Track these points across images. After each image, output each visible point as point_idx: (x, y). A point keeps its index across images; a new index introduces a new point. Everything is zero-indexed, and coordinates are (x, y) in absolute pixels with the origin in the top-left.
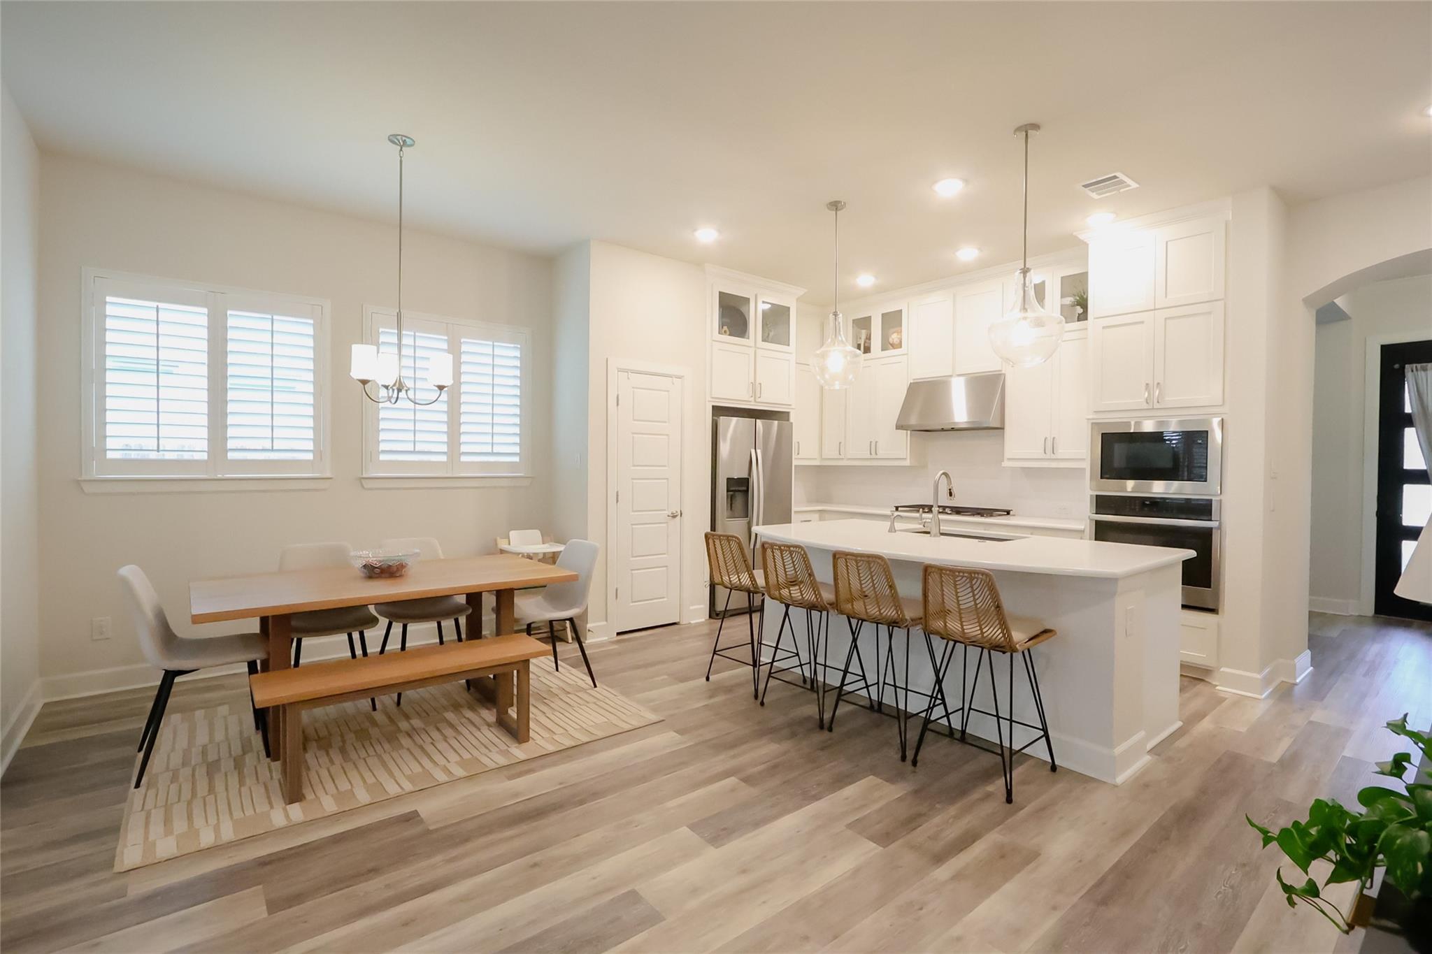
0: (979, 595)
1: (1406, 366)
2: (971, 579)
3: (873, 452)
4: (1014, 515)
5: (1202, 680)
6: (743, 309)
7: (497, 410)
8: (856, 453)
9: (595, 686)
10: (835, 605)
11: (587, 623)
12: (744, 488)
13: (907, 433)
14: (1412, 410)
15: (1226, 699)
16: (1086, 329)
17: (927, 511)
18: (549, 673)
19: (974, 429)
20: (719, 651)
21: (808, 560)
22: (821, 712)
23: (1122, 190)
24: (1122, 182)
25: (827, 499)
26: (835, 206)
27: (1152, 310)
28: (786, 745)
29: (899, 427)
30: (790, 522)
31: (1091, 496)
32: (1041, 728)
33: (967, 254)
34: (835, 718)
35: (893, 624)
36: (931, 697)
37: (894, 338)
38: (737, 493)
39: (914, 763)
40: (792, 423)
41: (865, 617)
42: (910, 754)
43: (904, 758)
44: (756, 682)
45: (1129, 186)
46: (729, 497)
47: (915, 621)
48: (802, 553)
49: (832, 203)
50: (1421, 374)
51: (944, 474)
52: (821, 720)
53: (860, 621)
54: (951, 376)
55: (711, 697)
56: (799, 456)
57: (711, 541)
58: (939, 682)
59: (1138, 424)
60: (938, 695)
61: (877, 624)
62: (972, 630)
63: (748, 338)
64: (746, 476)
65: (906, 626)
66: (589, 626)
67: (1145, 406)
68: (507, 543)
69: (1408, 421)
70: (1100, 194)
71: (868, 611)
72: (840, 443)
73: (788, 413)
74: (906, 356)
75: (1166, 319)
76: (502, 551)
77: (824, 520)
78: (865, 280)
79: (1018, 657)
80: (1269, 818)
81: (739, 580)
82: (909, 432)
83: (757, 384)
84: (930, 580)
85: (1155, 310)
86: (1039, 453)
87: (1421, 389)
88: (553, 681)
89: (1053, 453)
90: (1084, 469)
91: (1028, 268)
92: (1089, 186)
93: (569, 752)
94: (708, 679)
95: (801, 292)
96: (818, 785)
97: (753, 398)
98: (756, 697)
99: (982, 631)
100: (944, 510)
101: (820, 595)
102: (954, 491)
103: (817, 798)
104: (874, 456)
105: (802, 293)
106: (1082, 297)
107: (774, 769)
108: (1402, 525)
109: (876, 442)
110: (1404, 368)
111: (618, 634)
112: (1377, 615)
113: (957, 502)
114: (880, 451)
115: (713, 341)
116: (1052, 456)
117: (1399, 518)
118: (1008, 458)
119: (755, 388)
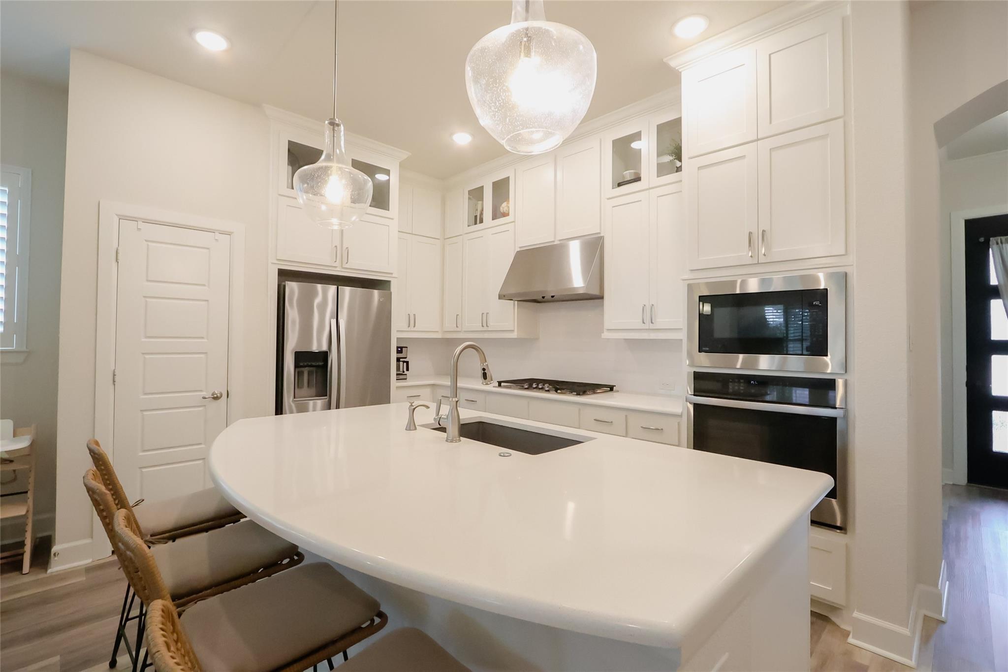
1: (991, 239)
3: (485, 325)
4: (618, 391)
8: (470, 325)
11: (53, 542)
12: (320, 363)
13: (513, 303)
14: (998, 281)
17: (526, 387)
27: (754, 141)
29: (502, 296)
31: (689, 373)
37: (503, 206)
38: (309, 369)
40: (394, 293)
50: (1006, 246)
54: (553, 242)
56: (415, 329)
59: (743, 283)
64: (323, 350)
66: (55, 548)
67: (749, 261)
69: (995, 292)
72: (457, 315)
73: (389, 282)
74: (513, 223)
75: (771, 150)
82: (515, 302)
83: (344, 248)
85: (758, 140)
86: (637, 322)
87: (1005, 260)
89: (651, 322)
90: (682, 341)
95: (404, 155)
97: (336, 263)
100: (544, 385)
104: (485, 328)
105: (405, 157)
108: (991, 395)
109: (487, 313)
110: (989, 240)
112: (969, 484)
114: (491, 323)
115: (280, 195)
116: (652, 327)
117: (989, 389)
118: (608, 330)
119: (342, 253)
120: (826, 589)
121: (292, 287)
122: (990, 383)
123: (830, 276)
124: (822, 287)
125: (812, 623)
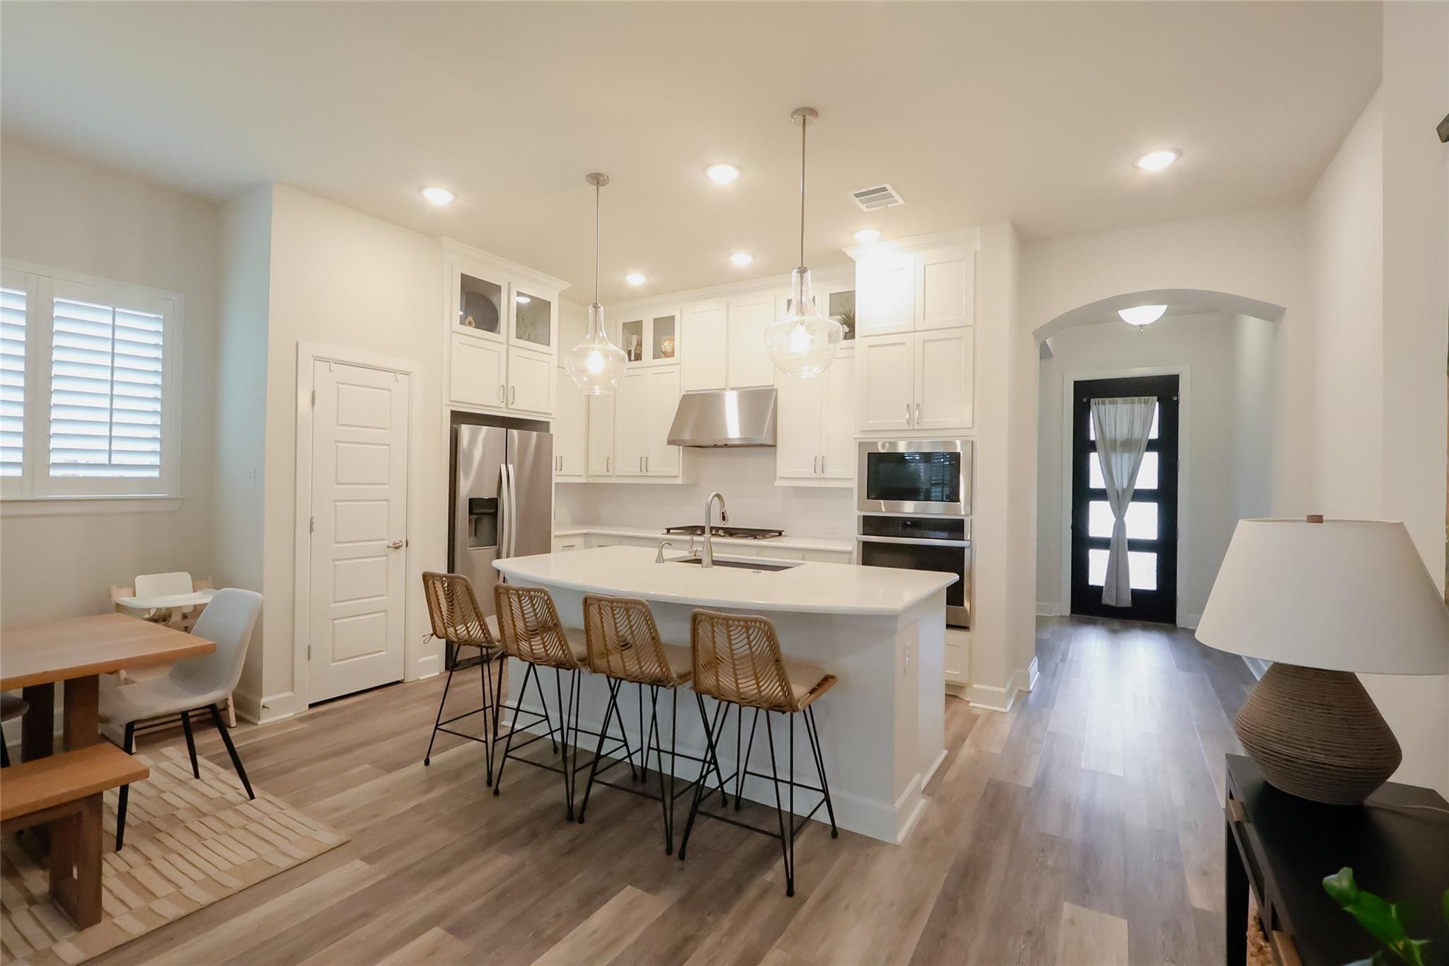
0: (757, 646)
1: (1093, 399)
2: (748, 628)
3: (644, 469)
4: (786, 536)
5: (956, 697)
6: (495, 301)
7: (118, 404)
8: (624, 469)
9: (252, 797)
10: (587, 661)
11: (259, 694)
12: (492, 511)
13: (679, 449)
14: (1095, 437)
15: (979, 715)
16: (854, 348)
17: (699, 533)
18: (182, 783)
19: (746, 446)
20: (440, 725)
21: (553, 607)
22: (570, 795)
23: (889, 206)
24: (891, 196)
25: (593, 520)
26: (597, 179)
27: (912, 332)
28: (523, 855)
29: (671, 442)
30: (550, 552)
31: (858, 516)
32: (821, 788)
33: (741, 259)
34: (589, 801)
35: (657, 682)
36: (704, 761)
37: (666, 346)
38: (482, 516)
39: (682, 856)
40: (552, 435)
41: (623, 676)
42: (677, 841)
43: (669, 851)
44: (489, 759)
45: (896, 201)
46: (473, 521)
47: (683, 677)
48: (546, 598)
49: (592, 174)
50: (1101, 407)
51: (715, 495)
52: (570, 808)
53: (618, 681)
54: (724, 389)
55: (429, 790)
56: (562, 473)
57: (430, 582)
58: (712, 747)
59: (894, 444)
60: (711, 762)
61: (641, 683)
62: (748, 686)
63: (499, 333)
64: (494, 495)
65: (672, 686)
66: (263, 701)
67: (906, 427)
68: (131, 593)
69: (1092, 446)
70: (868, 207)
71: (627, 668)
72: (608, 457)
73: (548, 423)
74: (678, 366)
75: (924, 341)
76: (120, 608)
77: (590, 547)
78: (636, 279)
79: (798, 717)
80: (1039, 861)
81: (469, 632)
82: (681, 447)
83: (510, 386)
84: (700, 631)
85: (915, 332)
86: (809, 472)
87: (1101, 419)
88: (181, 798)
89: (823, 472)
90: (852, 489)
91: (805, 268)
92: (860, 196)
93: (169, 932)
94: (427, 762)
95: (565, 286)
96: (558, 916)
97: (504, 404)
98: (489, 783)
99: (759, 690)
100: (718, 531)
101: (568, 648)
102: (728, 515)
103: (552, 941)
104: (644, 473)
106: (848, 317)
107: (502, 897)
108: (1088, 536)
109: (647, 458)
110: (1091, 401)
111: (311, 706)
112: (1073, 615)
113: (730, 524)
114: (651, 468)
115: (453, 332)
116: (823, 476)
117: (1087, 530)
118: (781, 478)
119: (507, 392)
120: (956, 675)
121: (465, 430)
122: (1088, 525)
123: (964, 443)
124: (958, 451)
125: (946, 700)
